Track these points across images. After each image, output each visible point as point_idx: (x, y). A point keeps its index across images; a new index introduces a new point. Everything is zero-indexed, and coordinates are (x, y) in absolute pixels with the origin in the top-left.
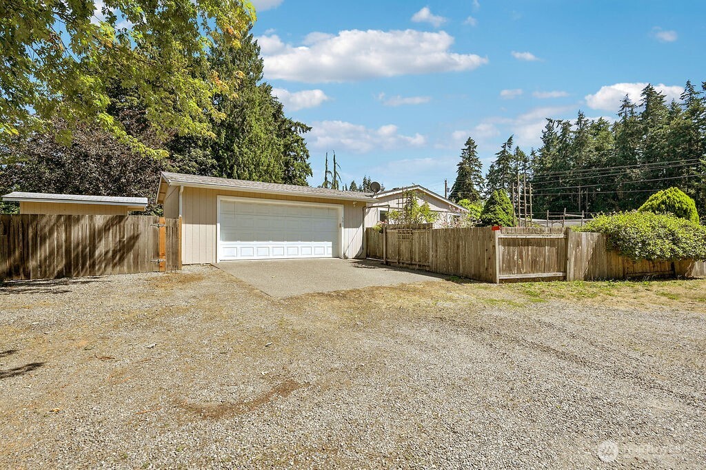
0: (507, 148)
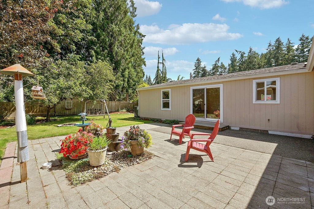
0: (217, 63)
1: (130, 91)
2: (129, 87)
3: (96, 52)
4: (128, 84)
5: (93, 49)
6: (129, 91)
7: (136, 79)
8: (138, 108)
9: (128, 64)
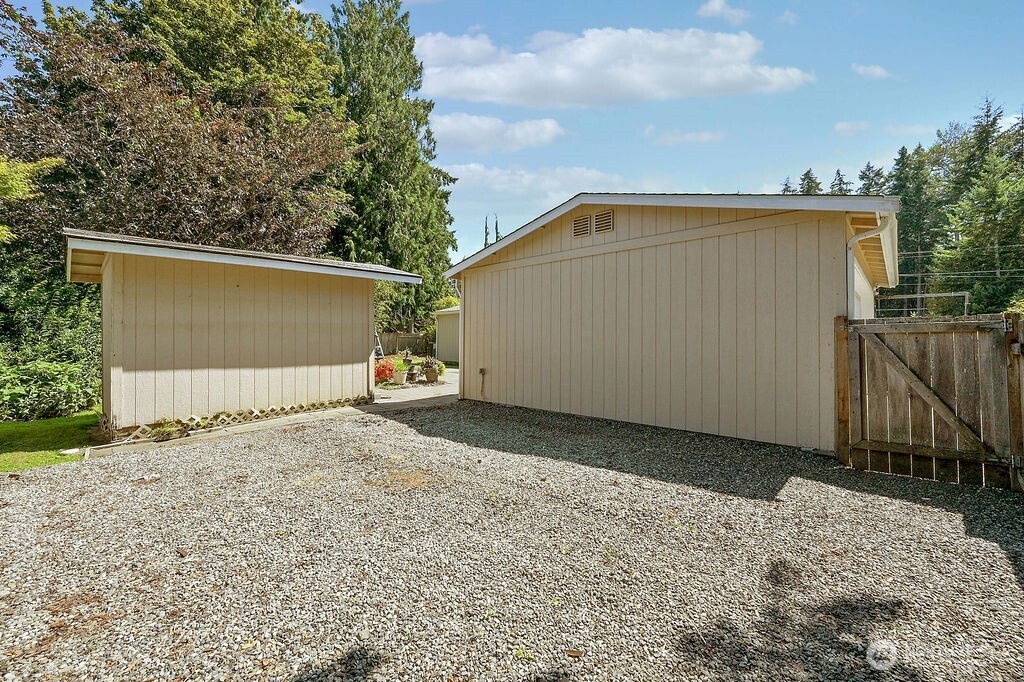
1: (421, 312)
2: (418, 303)
3: (355, 239)
4: (416, 299)
5: (351, 234)
6: (419, 312)
7: (432, 288)
8: (435, 346)
9: (417, 260)
